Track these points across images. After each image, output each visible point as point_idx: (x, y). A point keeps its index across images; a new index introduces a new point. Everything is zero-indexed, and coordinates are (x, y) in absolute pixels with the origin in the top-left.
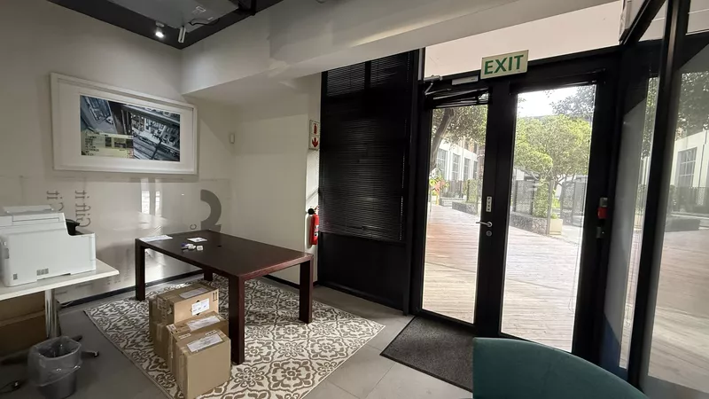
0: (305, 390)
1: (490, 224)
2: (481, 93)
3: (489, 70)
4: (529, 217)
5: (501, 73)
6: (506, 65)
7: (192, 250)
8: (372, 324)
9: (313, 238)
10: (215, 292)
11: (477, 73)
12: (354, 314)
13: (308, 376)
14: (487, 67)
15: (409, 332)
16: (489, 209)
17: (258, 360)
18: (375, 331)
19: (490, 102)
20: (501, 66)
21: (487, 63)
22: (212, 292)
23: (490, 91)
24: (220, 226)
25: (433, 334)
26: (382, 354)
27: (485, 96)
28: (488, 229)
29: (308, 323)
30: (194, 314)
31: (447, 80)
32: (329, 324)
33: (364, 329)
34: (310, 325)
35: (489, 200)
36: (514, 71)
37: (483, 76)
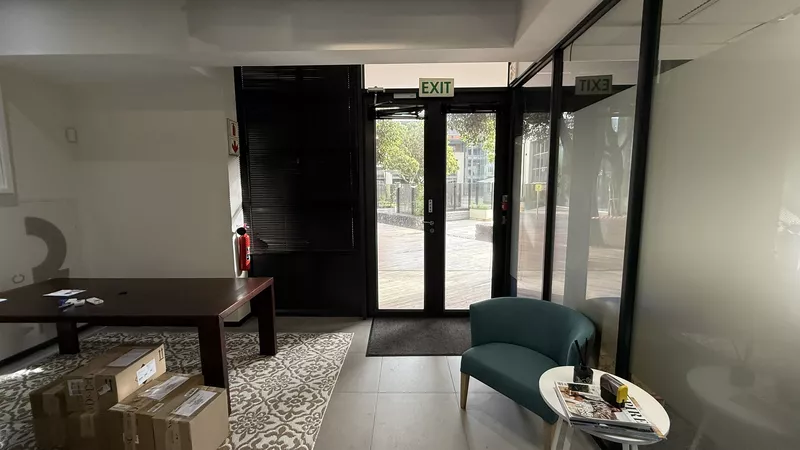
0: (321, 408)
1: (431, 223)
2: (420, 109)
3: (426, 90)
4: (412, 216)
5: (434, 95)
6: (438, 88)
7: (80, 306)
8: (341, 335)
9: (245, 262)
10: (159, 348)
11: (416, 91)
12: (318, 332)
13: (315, 396)
14: (424, 87)
15: (377, 331)
16: (430, 210)
17: (247, 406)
18: (348, 340)
19: (426, 118)
20: (435, 87)
21: (424, 83)
22: (157, 350)
23: (425, 108)
24: (67, 270)
25: (396, 327)
26: (368, 355)
27: (422, 113)
28: (431, 227)
29: (274, 354)
30: (140, 383)
31: (390, 93)
32: (298, 348)
33: (337, 341)
34: (277, 356)
35: (431, 202)
36: (445, 95)
37: (421, 95)
